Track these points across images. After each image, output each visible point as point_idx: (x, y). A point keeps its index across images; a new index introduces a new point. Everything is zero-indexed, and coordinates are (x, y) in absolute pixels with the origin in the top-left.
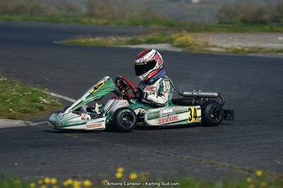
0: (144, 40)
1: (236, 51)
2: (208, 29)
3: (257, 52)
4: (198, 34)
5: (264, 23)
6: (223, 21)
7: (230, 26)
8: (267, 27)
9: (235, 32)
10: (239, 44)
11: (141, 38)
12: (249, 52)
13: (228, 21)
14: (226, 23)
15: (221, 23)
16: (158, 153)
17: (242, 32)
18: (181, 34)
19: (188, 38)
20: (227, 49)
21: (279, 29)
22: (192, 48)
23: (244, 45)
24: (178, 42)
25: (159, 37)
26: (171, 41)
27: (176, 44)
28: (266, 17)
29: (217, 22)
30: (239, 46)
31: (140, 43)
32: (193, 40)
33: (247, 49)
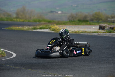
0: (39, 28)
1: (76, 32)
2: (65, 23)
3: (84, 33)
4: (61, 25)
5: (87, 21)
6: (71, 20)
7: (74, 22)
8: (88, 23)
9: (75, 25)
10: (77, 29)
11: (38, 27)
12: (81, 33)
13: (73, 20)
14: (72, 21)
15: (70, 21)
16: (44, 73)
17: (78, 25)
18: (53, 25)
19: (56, 27)
20: (72, 31)
21: (93, 24)
22: (58, 31)
23: (79, 30)
24: (53, 28)
25: (45, 27)
26: (50, 28)
27: (52, 29)
28: (88, 19)
29: (68, 20)
30: (77, 30)
31: (37, 29)
32: (59, 28)
33: (80, 32)
